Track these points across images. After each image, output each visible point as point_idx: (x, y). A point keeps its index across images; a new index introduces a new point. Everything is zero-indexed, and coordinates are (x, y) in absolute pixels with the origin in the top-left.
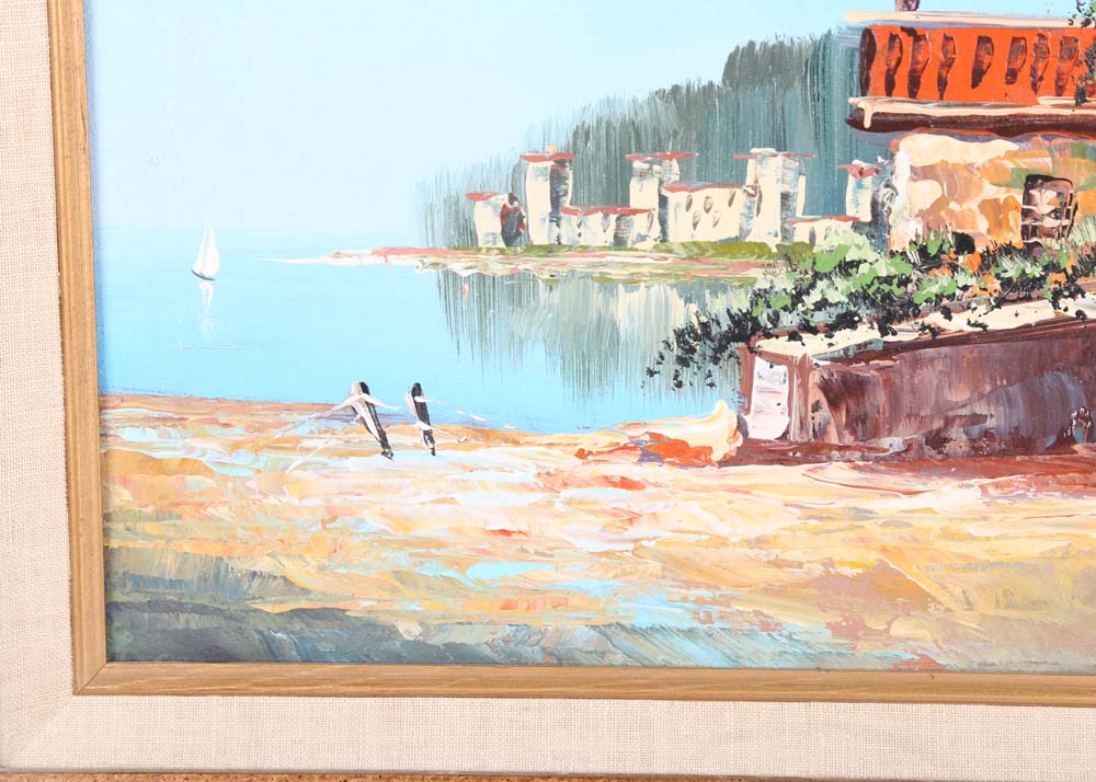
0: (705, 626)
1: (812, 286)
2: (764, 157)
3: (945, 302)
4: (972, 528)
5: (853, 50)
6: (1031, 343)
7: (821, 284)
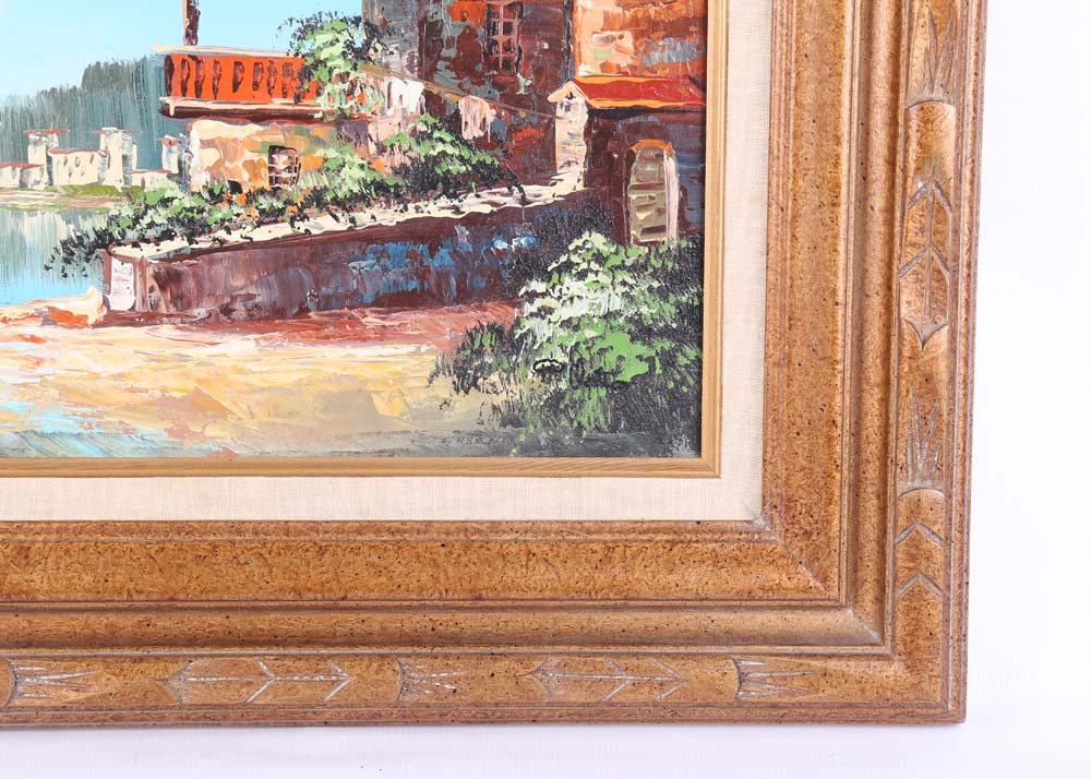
0: (88, 432)
1: (145, 213)
2: (110, 133)
3: (227, 223)
4: (251, 366)
5: (160, 69)
6: (279, 250)
7: (150, 212)
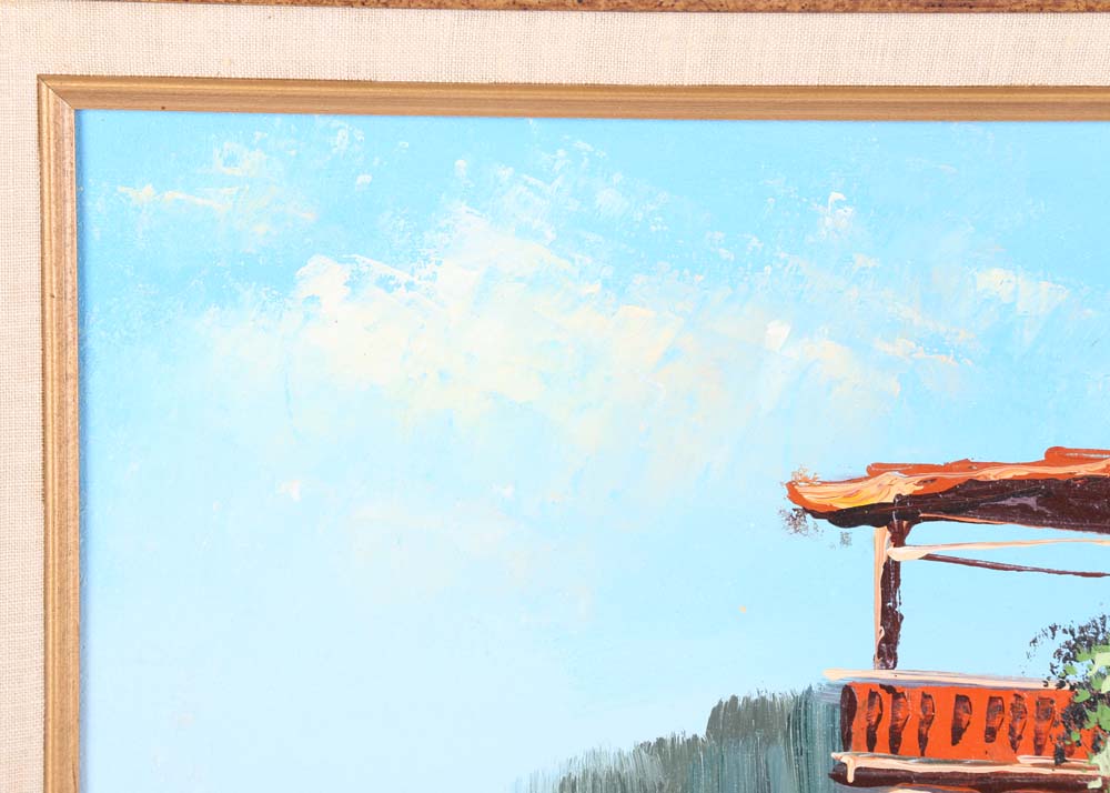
5: (834, 706)
